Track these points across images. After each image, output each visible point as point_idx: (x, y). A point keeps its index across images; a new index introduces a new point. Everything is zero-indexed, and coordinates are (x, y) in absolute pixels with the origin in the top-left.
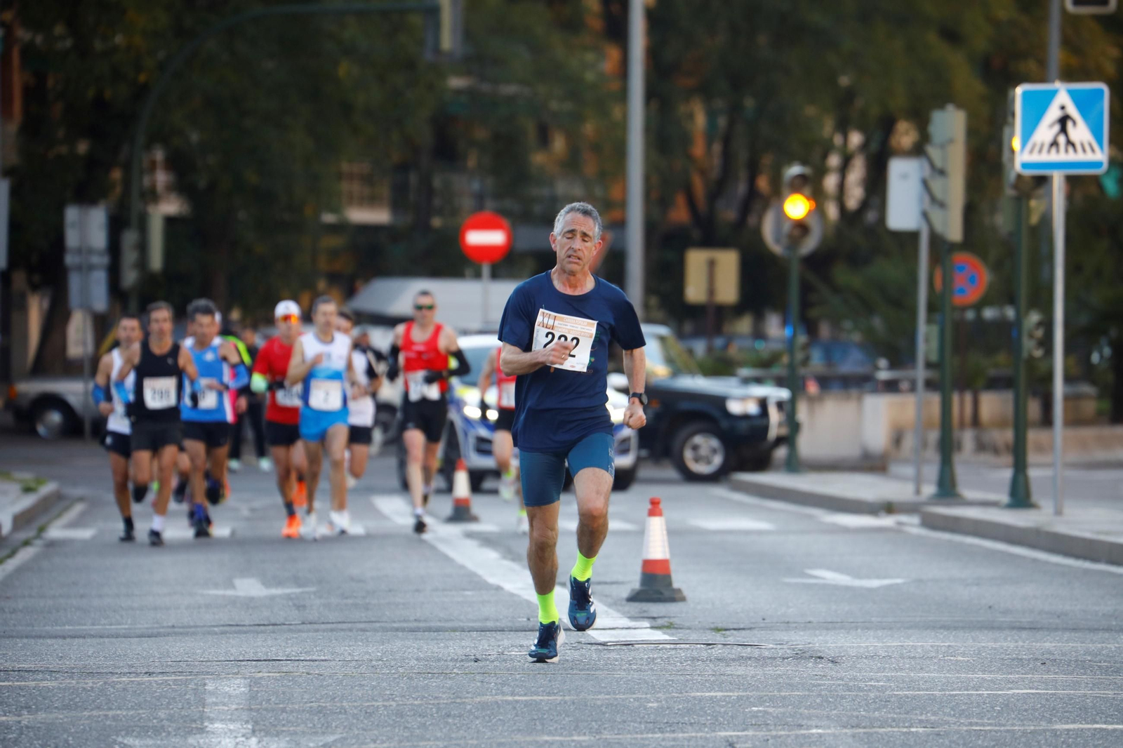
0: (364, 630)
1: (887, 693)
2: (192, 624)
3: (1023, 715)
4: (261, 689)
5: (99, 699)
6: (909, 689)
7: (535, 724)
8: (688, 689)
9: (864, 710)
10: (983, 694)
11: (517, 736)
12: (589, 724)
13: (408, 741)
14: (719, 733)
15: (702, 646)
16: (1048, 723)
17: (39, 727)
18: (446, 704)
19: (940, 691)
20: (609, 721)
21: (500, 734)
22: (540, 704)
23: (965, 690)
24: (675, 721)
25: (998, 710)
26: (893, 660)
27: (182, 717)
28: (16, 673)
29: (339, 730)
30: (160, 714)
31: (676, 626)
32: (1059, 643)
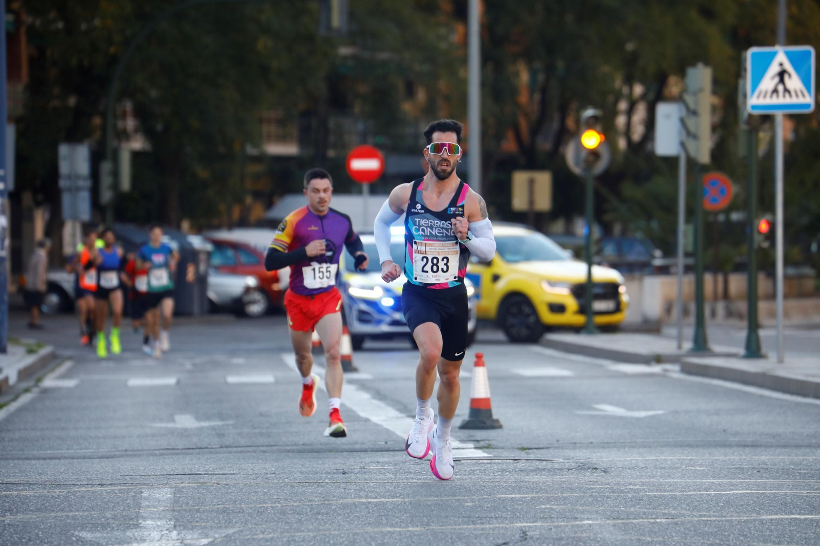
0: (264, 452)
1: (641, 494)
2: (140, 448)
3: (739, 509)
4: (182, 495)
5: (63, 504)
6: (657, 490)
7: (382, 519)
8: (495, 492)
9: (624, 507)
10: (711, 494)
11: (368, 528)
12: (421, 519)
13: (288, 532)
14: (516, 524)
15: (511, 461)
16: (758, 514)
17: (18, 525)
18: (318, 505)
19: (680, 492)
20: (436, 516)
21: (356, 527)
22: (386, 504)
23: (698, 491)
24: (484, 516)
25: (722, 505)
26: (649, 470)
27: (123, 517)
28: (4, 485)
29: (238, 525)
30: (107, 514)
31: (493, 447)
32: (772, 456)
